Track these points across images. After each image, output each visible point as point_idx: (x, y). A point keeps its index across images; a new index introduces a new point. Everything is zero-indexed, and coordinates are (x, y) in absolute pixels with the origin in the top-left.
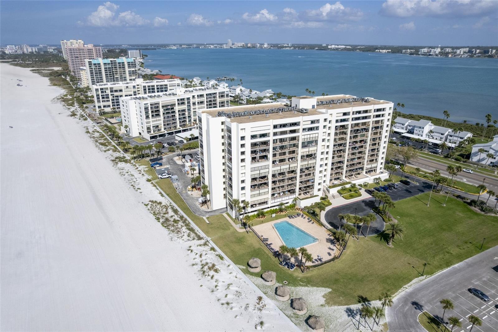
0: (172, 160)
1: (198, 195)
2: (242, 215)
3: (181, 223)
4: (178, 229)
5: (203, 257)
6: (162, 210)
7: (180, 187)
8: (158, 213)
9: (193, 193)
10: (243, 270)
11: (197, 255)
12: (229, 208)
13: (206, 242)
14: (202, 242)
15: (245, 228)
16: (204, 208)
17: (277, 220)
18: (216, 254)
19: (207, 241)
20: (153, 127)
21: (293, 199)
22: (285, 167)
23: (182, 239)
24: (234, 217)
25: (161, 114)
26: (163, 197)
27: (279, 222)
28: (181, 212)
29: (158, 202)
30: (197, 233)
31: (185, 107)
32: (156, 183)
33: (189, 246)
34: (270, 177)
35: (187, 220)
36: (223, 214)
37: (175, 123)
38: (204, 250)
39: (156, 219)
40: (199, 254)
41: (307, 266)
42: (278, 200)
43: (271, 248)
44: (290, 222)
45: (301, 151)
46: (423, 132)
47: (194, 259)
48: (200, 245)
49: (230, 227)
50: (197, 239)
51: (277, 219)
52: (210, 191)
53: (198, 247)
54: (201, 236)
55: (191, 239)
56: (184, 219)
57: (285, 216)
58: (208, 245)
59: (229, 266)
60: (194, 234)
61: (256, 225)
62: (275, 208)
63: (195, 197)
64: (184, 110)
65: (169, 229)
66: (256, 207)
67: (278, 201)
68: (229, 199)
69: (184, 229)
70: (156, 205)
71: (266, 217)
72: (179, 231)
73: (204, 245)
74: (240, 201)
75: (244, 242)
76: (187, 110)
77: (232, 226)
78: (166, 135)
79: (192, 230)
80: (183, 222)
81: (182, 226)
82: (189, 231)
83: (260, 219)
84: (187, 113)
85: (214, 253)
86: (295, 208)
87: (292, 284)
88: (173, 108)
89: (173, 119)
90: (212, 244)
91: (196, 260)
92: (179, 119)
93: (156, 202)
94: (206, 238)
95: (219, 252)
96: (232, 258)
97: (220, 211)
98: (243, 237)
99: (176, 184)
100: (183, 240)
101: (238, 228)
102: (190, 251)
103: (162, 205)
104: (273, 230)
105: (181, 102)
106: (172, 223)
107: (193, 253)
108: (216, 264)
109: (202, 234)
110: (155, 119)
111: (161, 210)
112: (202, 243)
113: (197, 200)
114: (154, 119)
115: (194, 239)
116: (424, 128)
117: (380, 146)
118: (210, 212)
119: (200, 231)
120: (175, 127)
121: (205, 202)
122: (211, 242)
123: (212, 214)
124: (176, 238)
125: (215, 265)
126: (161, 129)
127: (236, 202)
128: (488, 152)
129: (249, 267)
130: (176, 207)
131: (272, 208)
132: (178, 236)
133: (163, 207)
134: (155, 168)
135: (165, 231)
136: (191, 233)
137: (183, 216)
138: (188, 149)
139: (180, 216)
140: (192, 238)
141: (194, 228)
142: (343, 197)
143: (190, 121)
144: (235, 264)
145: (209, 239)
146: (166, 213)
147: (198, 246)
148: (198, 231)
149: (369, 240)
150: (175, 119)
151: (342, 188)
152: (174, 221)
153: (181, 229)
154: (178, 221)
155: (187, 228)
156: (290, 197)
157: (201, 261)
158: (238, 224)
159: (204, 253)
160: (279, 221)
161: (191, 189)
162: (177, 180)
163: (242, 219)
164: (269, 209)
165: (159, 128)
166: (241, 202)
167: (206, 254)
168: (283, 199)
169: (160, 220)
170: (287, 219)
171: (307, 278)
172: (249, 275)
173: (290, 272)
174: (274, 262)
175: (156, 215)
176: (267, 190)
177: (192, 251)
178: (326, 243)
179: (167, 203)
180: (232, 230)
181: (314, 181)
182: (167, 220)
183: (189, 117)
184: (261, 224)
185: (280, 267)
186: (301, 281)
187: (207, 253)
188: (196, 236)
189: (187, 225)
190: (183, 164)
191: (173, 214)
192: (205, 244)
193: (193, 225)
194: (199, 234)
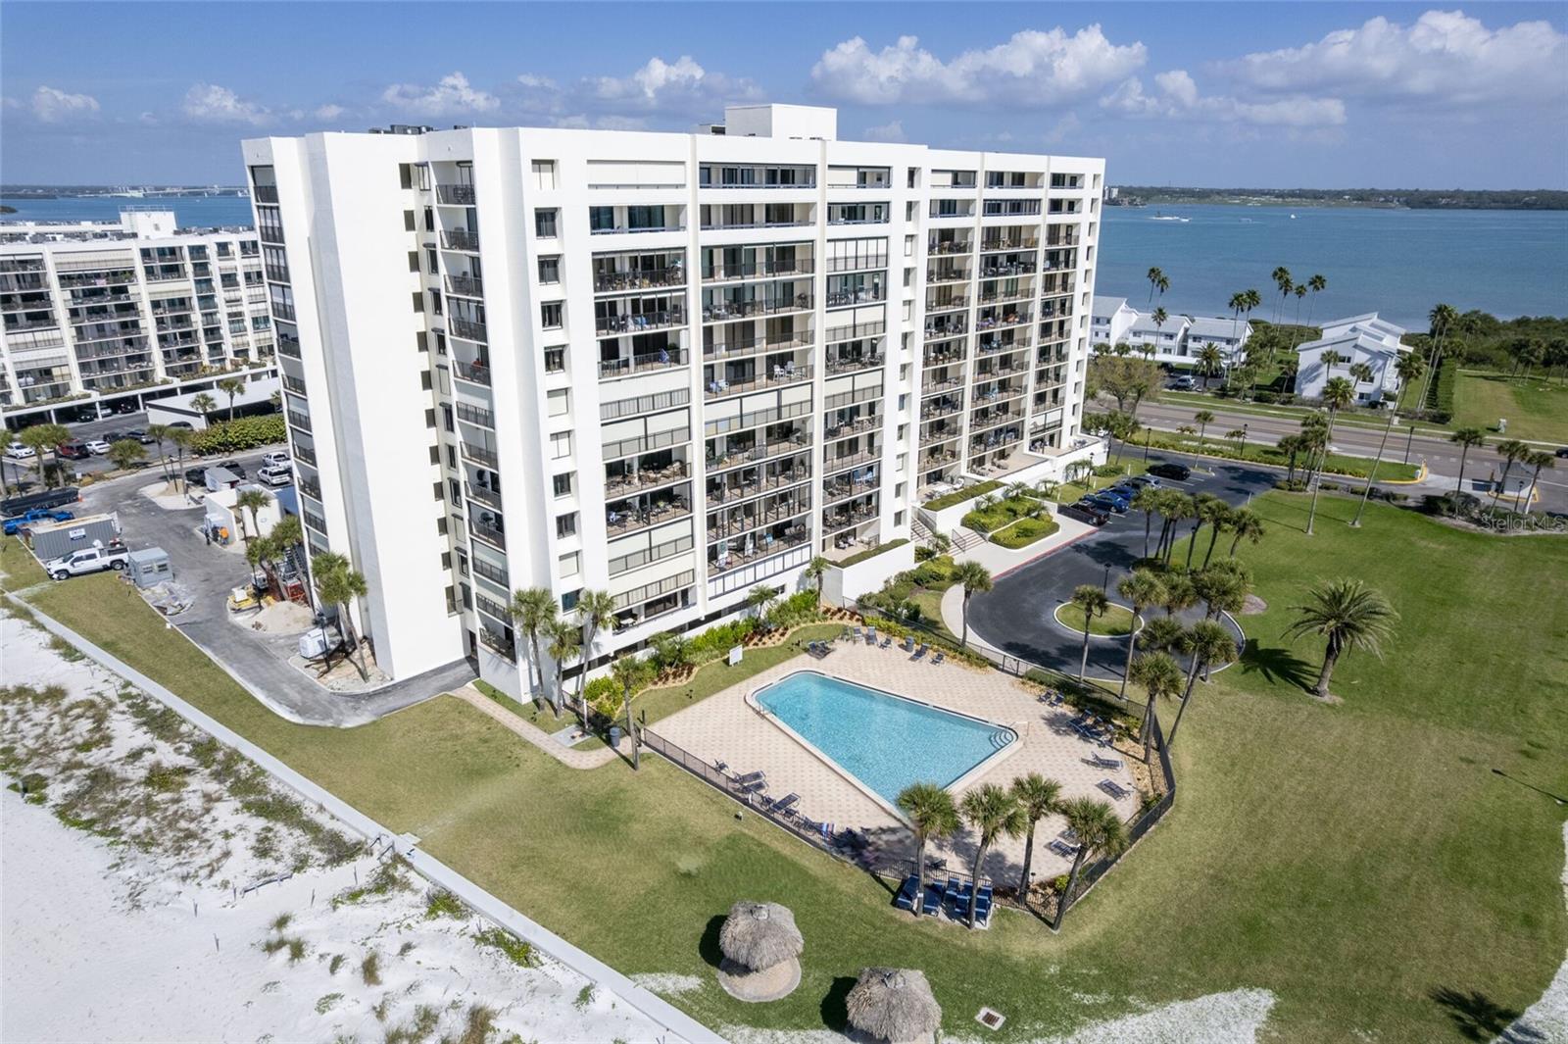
0: (132, 496)
1: (297, 621)
2: (574, 679)
3: (200, 784)
4: (183, 824)
5: (392, 977)
6: (66, 729)
7: (187, 602)
8: (34, 753)
9: (260, 617)
10: (686, 1003)
11: (343, 972)
12: (485, 653)
13: (386, 867)
14: (363, 869)
15: (609, 742)
16: (343, 682)
17: (758, 677)
18: (473, 929)
19: (398, 859)
20: (20, 374)
21: (807, 566)
22: (758, 404)
23: (218, 878)
24: (526, 699)
25: (60, 312)
26: (78, 664)
27: (775, 681)
28: (199, 722)
29: (40, 689)
30: (322, 819)
31: (185, 286)
32: (35, 599)
33: (277, 914)
34: (696, 455)
35: (243, 759)
36: (457, 693)
37: (141, 358)
38: (384, 926)
39: (14, 787)
40: (355, 961)
41: (1052, 884)
42: (740, 578)
43: (797, 824)
44: (829, 675)
45: (825, 323)
46: (1108, 335)
47: (325, 1003)
48: (354, 896)
49: (517, 750)
50: (323, 857)
51: (756, 671)
52: (367, 576)
53: (342, 909)
54: (350, 836)
55: (279, 868)
56: (220, 756)
57: (791, 650)
58: (405, 886)
59: (585, 995)
60: (298, 832)
61: (664, 713)
62: (727, 621)
63: (278, 637)
64: (182, 301)
65: (116, 832)
66: (633, 625)
67: (739, 583)
68: (485, 604)
69: (228, 813)
70: (20, 711)
71: (696, 670)
72: (190, 835)
73: (380, 888)
74: (557, 597)
75: (630, 817)
76: (195, 302)
77: (525, 744)
78: (100, 413)
79: (283, 810)
80: (217, 776)
81: (208, 798)
82: (258, 824)
83: (671, 683)
84: (197, 318)
85: (458, 925)
86: (822, 609)
87: (1036, 1017)
88: (124, 290)
89: (129, 342)
90: (432, 872)
91: (338, 1010)
92: (162, 339)
93: (22, 692)
94: (386, 842)
95: (493, 911)
96: (590, 935)
97: (436, 682)
98: (614, 796)
99: (158, 589)
100: (225, 884)
101: (565, 746)
102: (285, 953)
103: (65, 703)
104: (766, 725)
105: (164, 262)
106: (141, 791)
107: (310, 959)
108: (493, 1003)
109: (353, 824)
110: (29, 337)
111: (56, 728)
112: (364, 881)
113: (294, 647)
114: (20, 338)
115: (301, 864)
116: (1113, 321)
117: (1068, 336)
118: (376, 694)
119: (335, 804)
120: (145, 377)
121: (338, 653)
122: (423, 860)
123: (392, 701)
124: (173, 886)
125: (489, 1015)
126: (67, 387)
127: (535, 604)
128: (1349, 360)
129: (721, 975)
130: (163, 697)
131: (716, 624)
132: (184, 870)
133: (78, 711)
134: (27, 534)
135: (87, 853)
136: (280, 828)
137: (212, 741)
138: (219, 451)
139: (196, 745)
140: (290, 861)
141: (297, 798)
142: (994, 539)
143: (215, 348)
144: (628, 971)
145: (405, 843)
146: (97, 744)
147: (335, 903)
148: (321, 808)
149: (1227, 689)
150: (143, 342)
151: (978, 504)
152: (148, 781)
153: (207, 819)
154: (185, 771)
155: (248, 806)
156: (789, 560)
157: (380, 1013)
158: (561, 727)
159: (390, 945)
160: (772, 676)
161: (252, 602)
162: (163, 568)
163: (575, 700)
164: (701, 631)
165: (58, 381)
166: (560, 604)
167: (407, 948)
168: (761, 571)
169: (48, 791)
170: (804, 662)
171: (1092, 954)
172: (747, 1031)
173: (979, 943)
174: (858, 901)
175: (19, 762)
176: (683, 529)
177: (297, 950)
178: (1058, 738)
179: (100, 687)
180: (532, 765)
181: (879, 478)
182: (101, 778)
183: (212, 332)
184: (685, 706)
185: (903, 926)
186: (1075, 986)
187: (407, 936)
188: (315, 841)
189: (250, 791)
190: (193, 506)
191: (142, 738)
192: (386, 882)
193: (284, 778)
194: (329, 825)
